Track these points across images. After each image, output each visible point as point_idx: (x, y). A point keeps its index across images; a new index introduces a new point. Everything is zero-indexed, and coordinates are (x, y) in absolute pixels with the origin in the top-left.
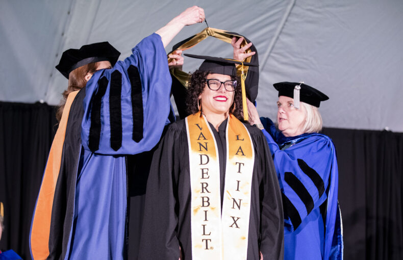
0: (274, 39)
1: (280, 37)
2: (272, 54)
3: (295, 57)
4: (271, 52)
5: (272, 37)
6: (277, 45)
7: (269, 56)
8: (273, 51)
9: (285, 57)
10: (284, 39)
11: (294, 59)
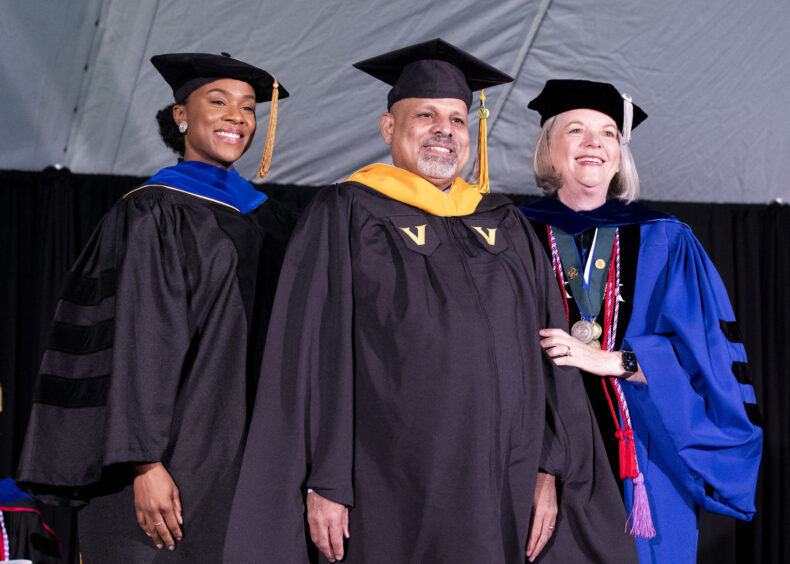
0: (538, 18)
1: (549, 12)
2: (534, 50)
3: (581, 53)
4: (531, 46)
5: (534, 14)
6: (544, 31)
7: (528, 53)
8: (535, 44)
9: (562, 54)
10: (559, 17)
11: (580, 59)
